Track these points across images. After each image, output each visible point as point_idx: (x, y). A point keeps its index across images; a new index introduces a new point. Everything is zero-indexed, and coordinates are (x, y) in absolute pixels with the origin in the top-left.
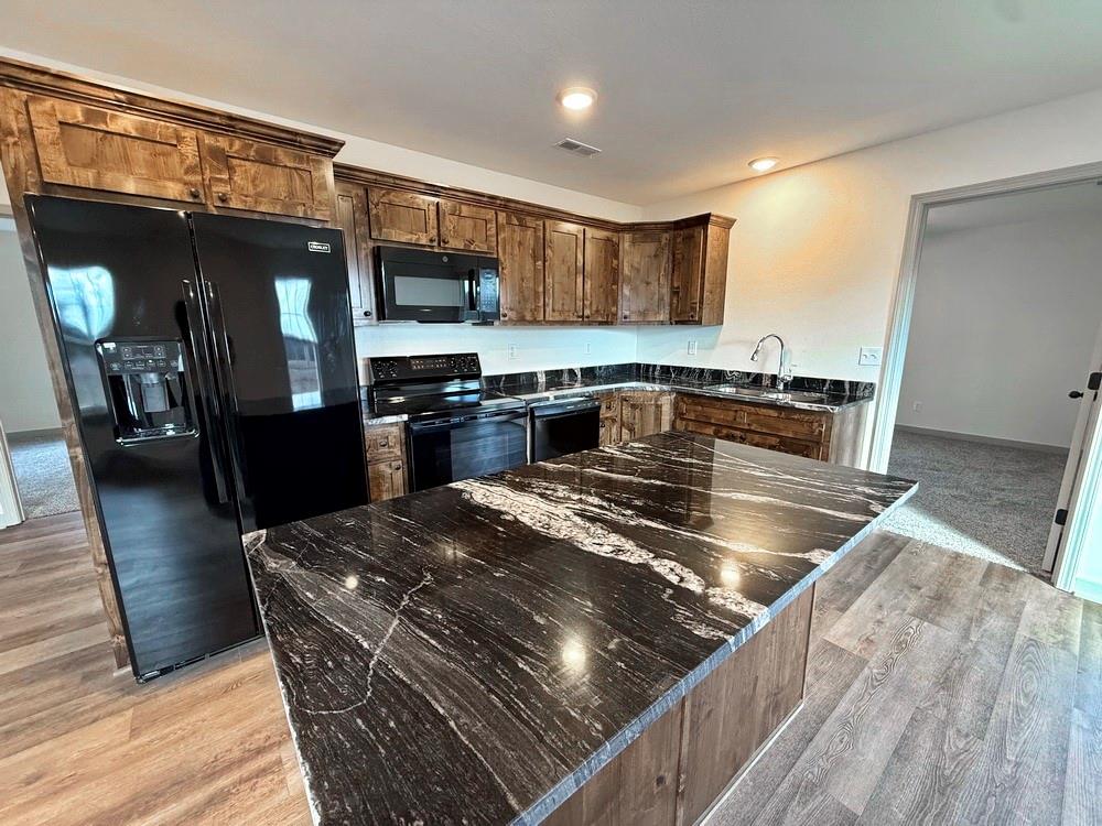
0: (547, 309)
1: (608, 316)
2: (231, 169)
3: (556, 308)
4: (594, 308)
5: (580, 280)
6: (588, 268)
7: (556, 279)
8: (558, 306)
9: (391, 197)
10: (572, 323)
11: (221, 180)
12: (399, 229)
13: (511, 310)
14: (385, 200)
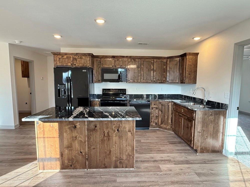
0: (141, 79)
1: (162, 81)
2: (76, 60)
3: (144, 79)
4: (157, 79)
5: (152, 72)
6: (155, 69)
7: (144, 72)
8: (145, 79)
9: (105, 59)
10: (150, 83)
11: (75, 62)
12: (106, 65)
13: (131, 79)
14: (104, 60)
